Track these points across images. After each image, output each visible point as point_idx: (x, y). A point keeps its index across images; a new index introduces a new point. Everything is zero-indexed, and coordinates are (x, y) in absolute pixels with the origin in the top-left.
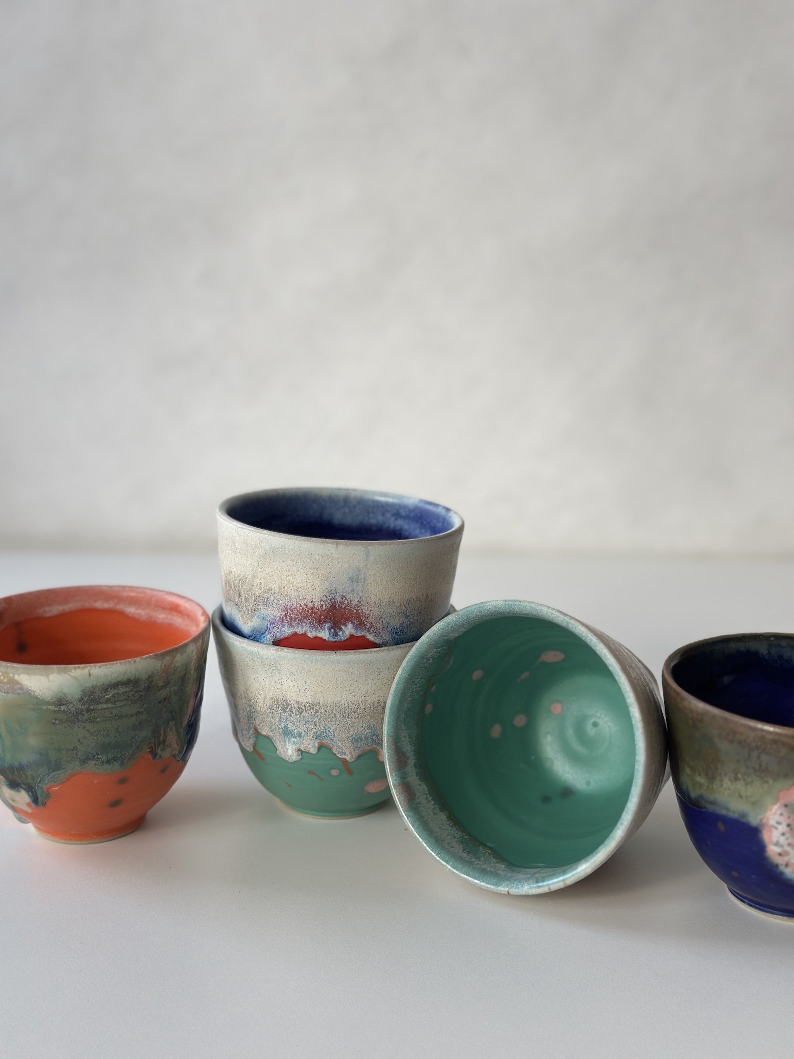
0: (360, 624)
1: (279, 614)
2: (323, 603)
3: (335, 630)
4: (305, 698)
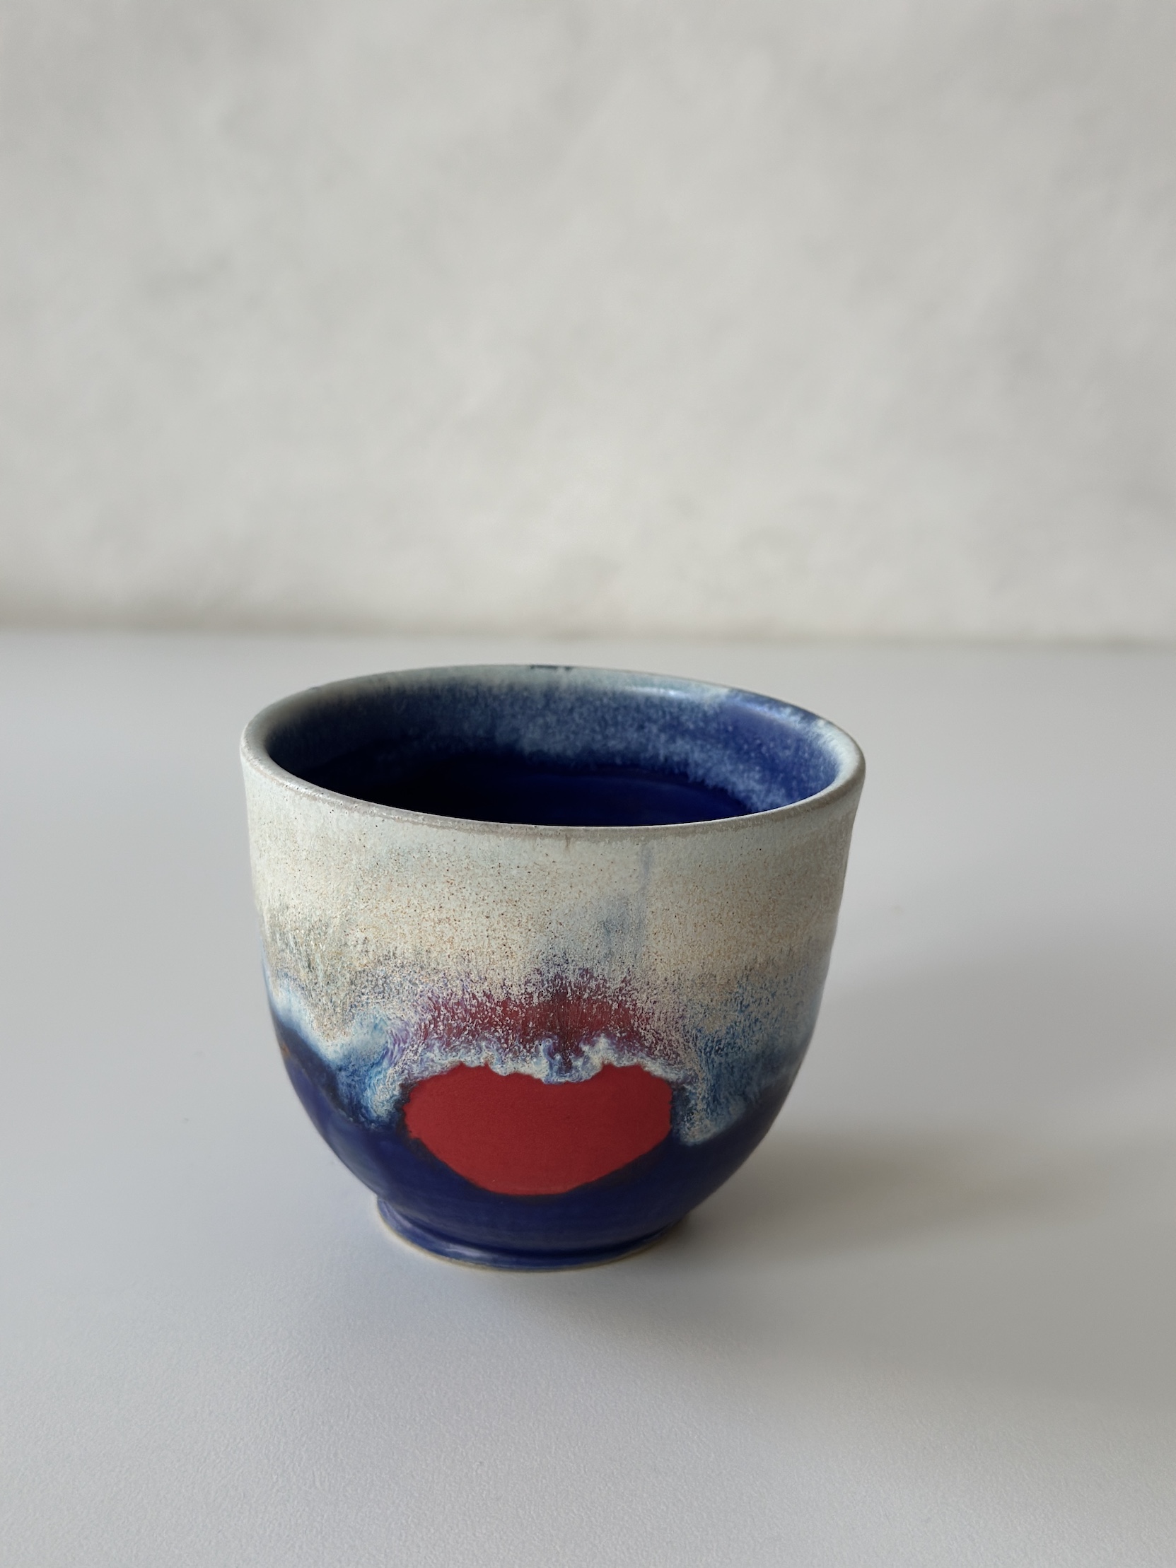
2: (533, 989)
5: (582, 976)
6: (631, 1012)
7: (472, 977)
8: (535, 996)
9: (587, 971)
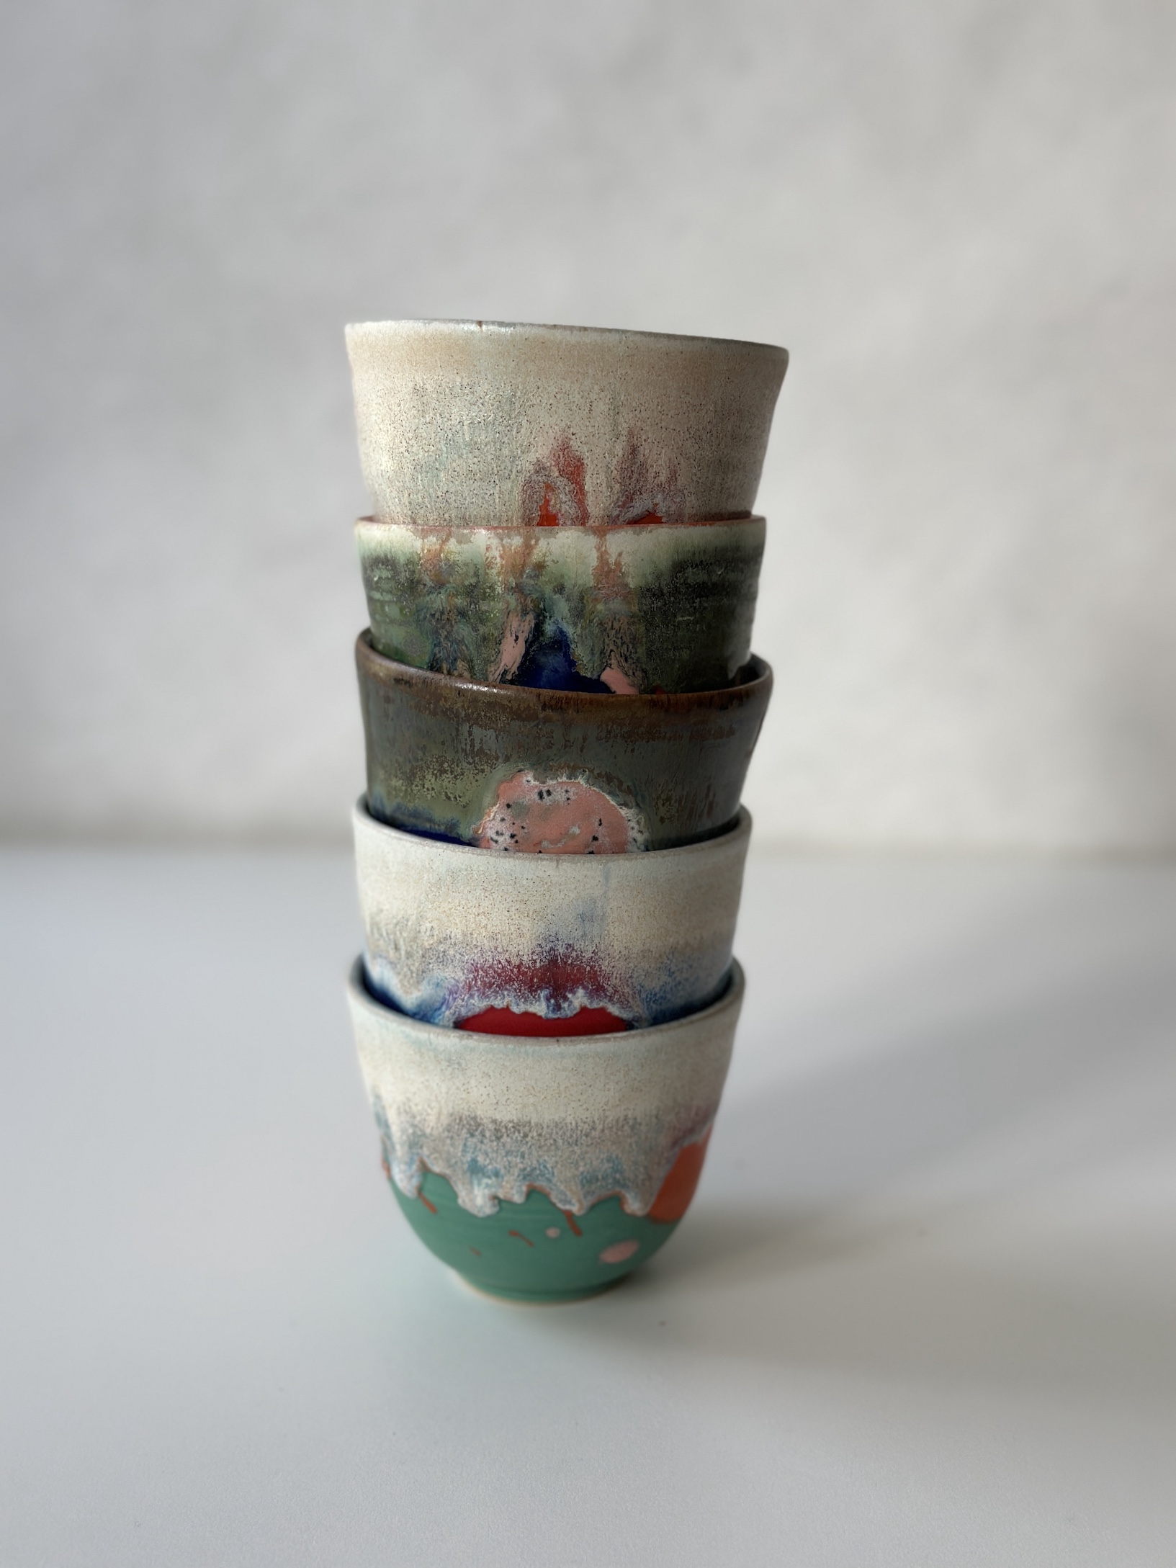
0: (597, 990)
1: (463, 978)
3: (556, 1001)
4: (507, 1114)
5: (567, 949)
6: (599, 973)
7: (498, 949)
8: (538, 961)
9: (570, 945)
